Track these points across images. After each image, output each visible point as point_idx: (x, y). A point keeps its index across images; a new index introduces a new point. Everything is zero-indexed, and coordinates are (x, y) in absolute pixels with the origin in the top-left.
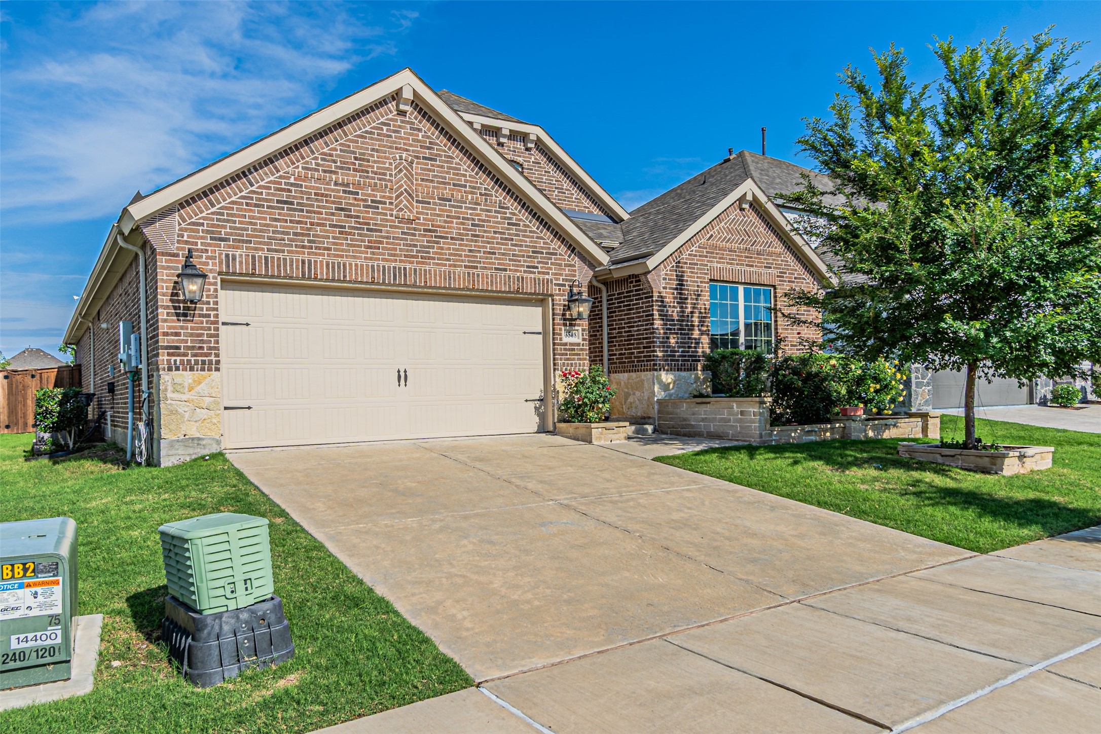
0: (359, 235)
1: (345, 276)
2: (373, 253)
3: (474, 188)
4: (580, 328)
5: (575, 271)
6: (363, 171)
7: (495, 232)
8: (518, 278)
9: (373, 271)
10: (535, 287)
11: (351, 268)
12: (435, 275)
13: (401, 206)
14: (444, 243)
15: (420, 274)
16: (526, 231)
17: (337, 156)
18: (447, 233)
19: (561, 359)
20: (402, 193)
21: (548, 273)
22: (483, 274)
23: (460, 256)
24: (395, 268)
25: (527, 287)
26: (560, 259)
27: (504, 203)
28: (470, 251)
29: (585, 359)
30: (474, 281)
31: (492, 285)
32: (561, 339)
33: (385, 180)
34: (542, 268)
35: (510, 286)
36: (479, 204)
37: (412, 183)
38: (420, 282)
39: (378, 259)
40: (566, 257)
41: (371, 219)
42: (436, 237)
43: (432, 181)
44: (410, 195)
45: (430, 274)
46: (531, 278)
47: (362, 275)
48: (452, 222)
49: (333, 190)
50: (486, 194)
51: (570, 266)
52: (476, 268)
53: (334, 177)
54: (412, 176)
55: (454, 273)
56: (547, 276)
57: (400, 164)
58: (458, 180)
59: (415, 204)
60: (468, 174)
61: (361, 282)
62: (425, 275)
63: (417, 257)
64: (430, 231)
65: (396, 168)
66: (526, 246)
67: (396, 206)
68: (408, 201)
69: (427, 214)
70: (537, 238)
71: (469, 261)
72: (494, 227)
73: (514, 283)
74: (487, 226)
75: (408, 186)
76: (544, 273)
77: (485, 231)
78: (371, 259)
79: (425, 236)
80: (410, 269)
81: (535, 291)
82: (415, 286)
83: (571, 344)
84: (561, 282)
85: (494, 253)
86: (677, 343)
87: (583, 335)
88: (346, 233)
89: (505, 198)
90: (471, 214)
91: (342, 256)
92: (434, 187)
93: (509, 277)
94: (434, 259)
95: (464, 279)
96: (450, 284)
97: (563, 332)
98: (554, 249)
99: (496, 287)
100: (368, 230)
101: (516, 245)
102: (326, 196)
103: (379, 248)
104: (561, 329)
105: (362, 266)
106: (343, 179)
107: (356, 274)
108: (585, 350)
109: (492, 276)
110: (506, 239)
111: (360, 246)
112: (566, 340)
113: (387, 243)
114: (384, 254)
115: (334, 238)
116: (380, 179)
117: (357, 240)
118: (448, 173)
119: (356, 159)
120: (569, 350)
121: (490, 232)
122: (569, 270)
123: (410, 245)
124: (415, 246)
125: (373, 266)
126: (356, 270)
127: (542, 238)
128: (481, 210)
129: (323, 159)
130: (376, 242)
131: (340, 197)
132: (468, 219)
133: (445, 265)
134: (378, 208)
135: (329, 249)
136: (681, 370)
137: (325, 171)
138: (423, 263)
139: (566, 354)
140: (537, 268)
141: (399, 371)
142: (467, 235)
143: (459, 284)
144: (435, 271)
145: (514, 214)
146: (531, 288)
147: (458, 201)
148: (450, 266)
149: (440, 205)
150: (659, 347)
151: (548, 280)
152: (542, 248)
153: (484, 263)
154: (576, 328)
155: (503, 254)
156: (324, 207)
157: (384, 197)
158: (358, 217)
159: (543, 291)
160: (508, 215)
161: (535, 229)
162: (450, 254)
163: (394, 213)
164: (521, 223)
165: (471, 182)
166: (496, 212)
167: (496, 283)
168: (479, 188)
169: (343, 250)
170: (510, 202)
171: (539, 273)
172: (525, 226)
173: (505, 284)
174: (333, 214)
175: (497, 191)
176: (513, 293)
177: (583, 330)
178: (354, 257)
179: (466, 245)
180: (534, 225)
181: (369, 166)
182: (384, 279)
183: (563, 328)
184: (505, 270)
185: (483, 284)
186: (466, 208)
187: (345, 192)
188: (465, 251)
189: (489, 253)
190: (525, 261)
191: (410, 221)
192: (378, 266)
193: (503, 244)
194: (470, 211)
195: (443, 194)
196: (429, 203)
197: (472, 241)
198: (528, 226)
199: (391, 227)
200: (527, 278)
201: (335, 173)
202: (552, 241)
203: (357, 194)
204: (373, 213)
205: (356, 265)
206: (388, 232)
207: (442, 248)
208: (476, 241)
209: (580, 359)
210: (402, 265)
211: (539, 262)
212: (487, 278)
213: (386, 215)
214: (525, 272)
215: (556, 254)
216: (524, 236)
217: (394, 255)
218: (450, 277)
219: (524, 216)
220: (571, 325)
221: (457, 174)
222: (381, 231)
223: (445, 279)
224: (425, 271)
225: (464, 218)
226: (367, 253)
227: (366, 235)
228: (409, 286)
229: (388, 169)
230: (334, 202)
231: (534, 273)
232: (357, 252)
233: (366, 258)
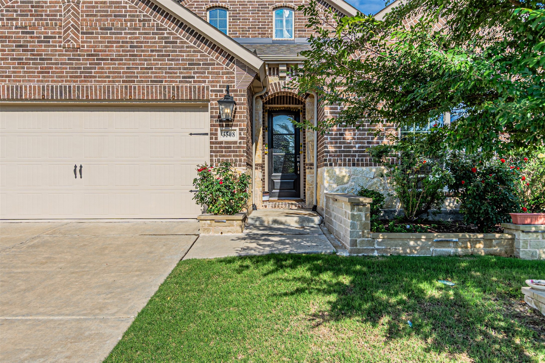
0: (34, 64)
1: (21, 96)
2: (44, 77)
3: (134, 16)
4: (237, 128)
5: (234, 77)
6: (38, 15)
7: (152, 51)
8: (173, 87)
9: (44, 90)
10: (191, 95)
11: (26, 90)
12: (96, 90)
13: (69, 38)
14: (104, 64)
15: (83, 90)
16: (182, 47)
17: (18, 7)
18: (107, 55)
19: (216, 156)
20: (69, 28)
21: (205, 82)
22: (139, 87)
23: (119, 73)
24: (61, 87)
25: (182, 94)
26: (217, 68)
27: (161, 26)
28: (128, 68)
29: (243, 156)
30: (130, 93)
31: (148, 95)
32: (216, 138)
33: (55, 20)
34: (198, 77)
35: (165, 95)
36: (138, 29)
37: (79, 20)
38: (83, 96)
39: (48, 81)
40: (224, 66)
41: (43, 51)
42: (97, 59)
43: (95, 16)
44: (76, 29)
45: (91, 90)
46: (186, 87)
47: (35, 94)
48: (113, 47)
49: (14, 33)
50: (144, 20)
51: (228, 73)
52: (134, 81)
53: (14, 22)
54: (78, 13)
55: (113, 87)
56: (203, 84)
57: (68, 6)
58: (119, 11)
59: (80, 35)
60: (128, 5)
61: (35, 100)
62: (87, 91)
63: (81, 77)
64: (92, 55)
65: (64, 10)
66: (183, 60)
67: (64, 39)
68: (74, 34)
69: (90, 42)
70: (194, 51)
71: (127, 77)
72: (152, 47)
73: (169, 92)
74: (145, 47)
75: (75, 22)
76: (199, 82)
77: (143, 51)
78: (42, 81)
79: (87, 60)
80: (74, 86)
81: (191, 97)
82: (79, 100)
83: (227, 143)
84: (218, 88)
85: (151, 69)
86: (354, 138)
87: (240, 134)
88: (23, 64)
89: (162, 22)
90: (130, 38)
91: (19, 81)
92: (97, 20)
93: (165, 87)
94: (95, 77)
95: (122, 92)
96: (109, 96)
97: (219, 132)
98: (212, 60)
99: (152, 96)
100: (41, 59)
101: (172, 60)
102: (9, 37)
103: (49, 73)
104: (216, 130)
105: (35, 87)
106: (21, 23)
107: (30, 93)
108: (243, 147)
109: (148, 87)
110: (163, 56)
111: (34, 72)
112: (221, 138)
113: (56, 68)
114: (53, 77)
115: (14, 68)
116: (51, 20)
117: (31, 68)
118: (109, 7)
119: (32, 7)
120: (225, 148)
121: (147, 51)
122: (227, 77)
123: (75, 68)
124: (80, 68)
125: (43, 87)
126: (30, 90)
127: (199, 52)
128: (140, 34)
129: (7, 11)
130: (46, 68)
131: (19, 37)
132: (127, 42)
133: (105, 81)
134: (49, 42)
135: (10, 77)
136: (358, 165)
137: (8, 19)
138: (85, 81)
139: (222, 152)
140: (193, 77)
141: (76, 167)
142: (126, 55)
143: (117, 96)
144: (96, 87)
145: (172, 34)
146: (186, 95)
147: (118, 29)
148: (109, 82)
149: (102, 33)
150: (331, 143)
151: (203, 87)
152: (199, 60)
153: (141, 77)
154: (233, 128)
155: (160, 69)
156: (7, 46)
157: (54, 33)
158: (33, 50)
159: (199, 96)
160: (165, 35)
161: (192, 44)
162: (110, 73)
163: (62, 44)
164: (178, 41)
165: (131, 11)
166: (153, 34)
167: (152, 93)
168: (138, 16)
169: (20, 77)
170: (167, 24)
171: (195, 82)
172: (182, 42)
173: (160, 93)
174: (13, 50)
175: (155, 16)
176: (169, 100)
177: (240, 130)
178: (29, 81)
179: (125, 64)
180: (191, 42)
181: (43, 11)
182: (52, 96)
183: (219, 129)
184: (162, 82)
185: (139, 94)
186: (125, 33)
187: (23, 33)
188: (123, 68)
189: (146, 68)
190: (181, 73)
191: (75, 49)
192: (48, 86)
193: (159, 60)
194: (128, 36)
195: (104, 25)
196: (92, 33)
197: (130, 60)
198: (185, 43)
199: (59, 55)
200: (182, 87)
201: (16, 20)
202: (209, 53)
203: (33, 33)
204: (45, 46)
205: (30, 87)
206: (56, 59)
207: (103, 68)
208: (134, 60)
209: (237, 156)
210: (67, 84)
211: (195, 73)
212: (143, 89)
213: (56, 46)
214: (180, 82)
215: (213, 64)
216: (180, 51)
217: (61, 77)
218: (109, 91)
219: (181, 34)
220: (227, 126)
221: (118, 7)
222: (51, 59)
223: (104, 93)
224: (87, 87)
225: (123, 42)
226: (39, 77)
227: (39, 64)
228: (74, 100)
229: (57, 11)
230: (14, 42)
231: (190, 82)
232: (31, 77)
233: (38, 81)
